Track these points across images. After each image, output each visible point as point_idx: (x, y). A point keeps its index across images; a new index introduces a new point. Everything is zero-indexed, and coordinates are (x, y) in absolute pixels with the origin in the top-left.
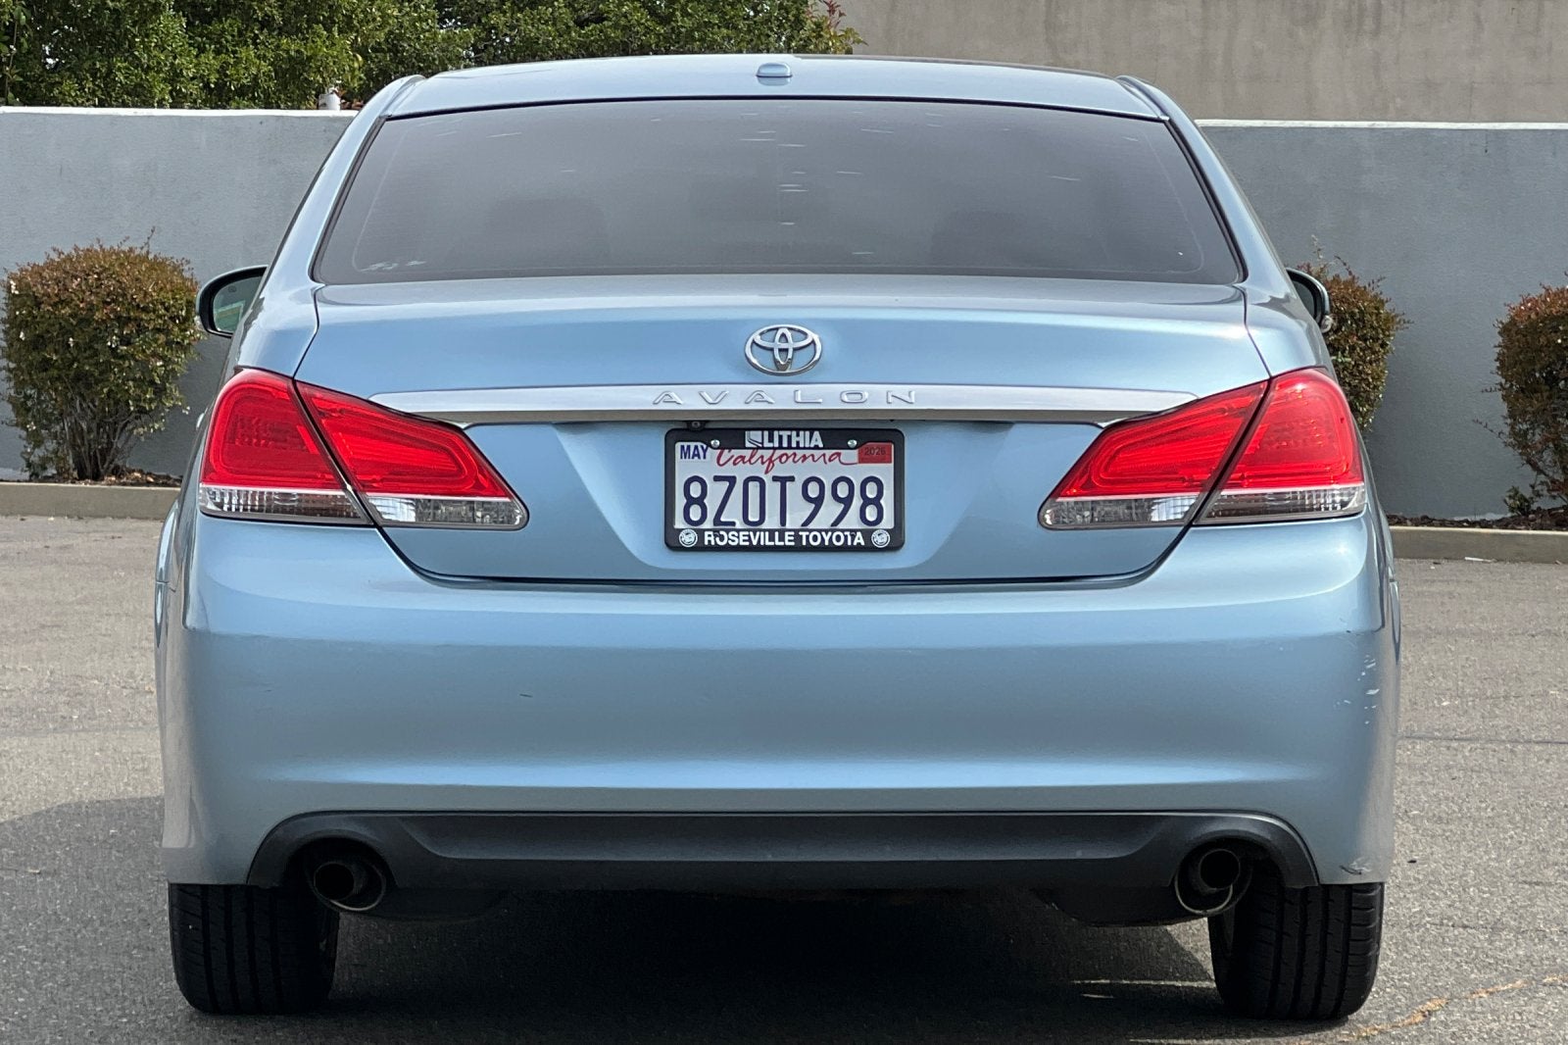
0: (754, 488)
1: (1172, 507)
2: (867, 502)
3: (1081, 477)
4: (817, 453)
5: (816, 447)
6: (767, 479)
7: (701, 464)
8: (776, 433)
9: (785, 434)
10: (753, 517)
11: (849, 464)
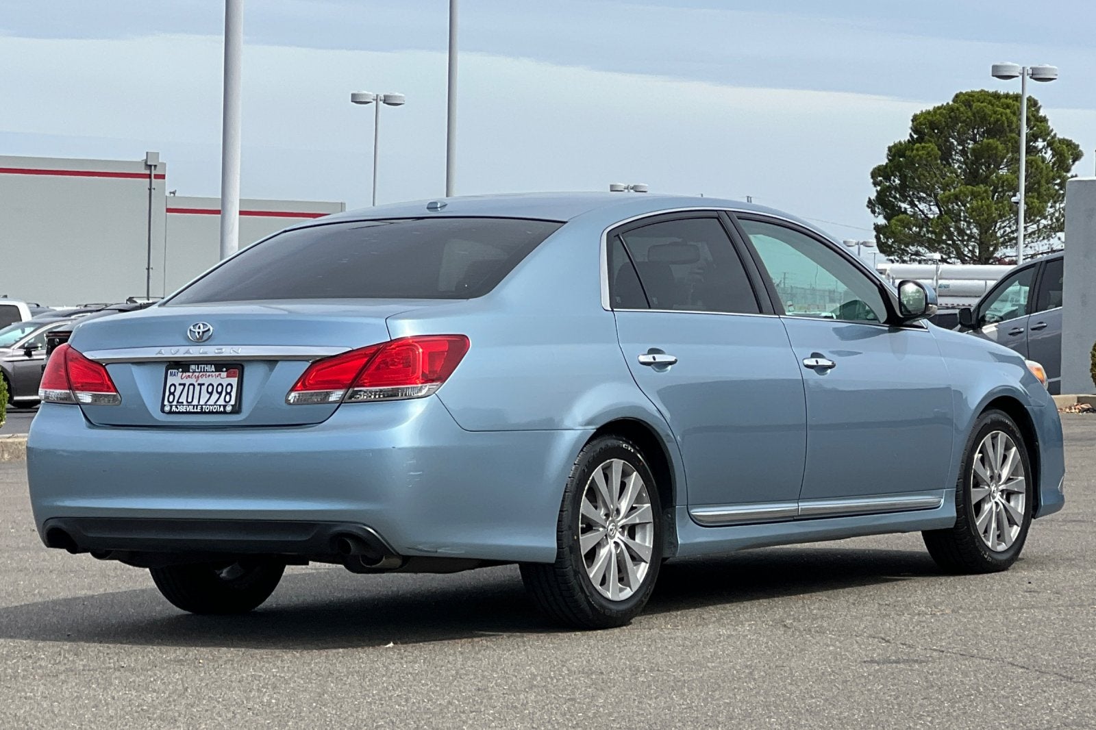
0: (191, 387)
1: (336, 395)
2: (227, 393)
3: (303, 383)
4: (213, 374)
5: (213, 372)
6: (196, 384)
7: (176, 378)
8: (200, 366)
9: (203, 366)
10: (190, 400)
11: (223, 378)
